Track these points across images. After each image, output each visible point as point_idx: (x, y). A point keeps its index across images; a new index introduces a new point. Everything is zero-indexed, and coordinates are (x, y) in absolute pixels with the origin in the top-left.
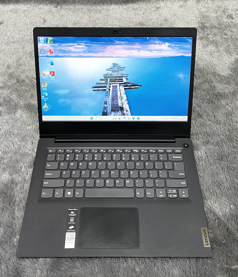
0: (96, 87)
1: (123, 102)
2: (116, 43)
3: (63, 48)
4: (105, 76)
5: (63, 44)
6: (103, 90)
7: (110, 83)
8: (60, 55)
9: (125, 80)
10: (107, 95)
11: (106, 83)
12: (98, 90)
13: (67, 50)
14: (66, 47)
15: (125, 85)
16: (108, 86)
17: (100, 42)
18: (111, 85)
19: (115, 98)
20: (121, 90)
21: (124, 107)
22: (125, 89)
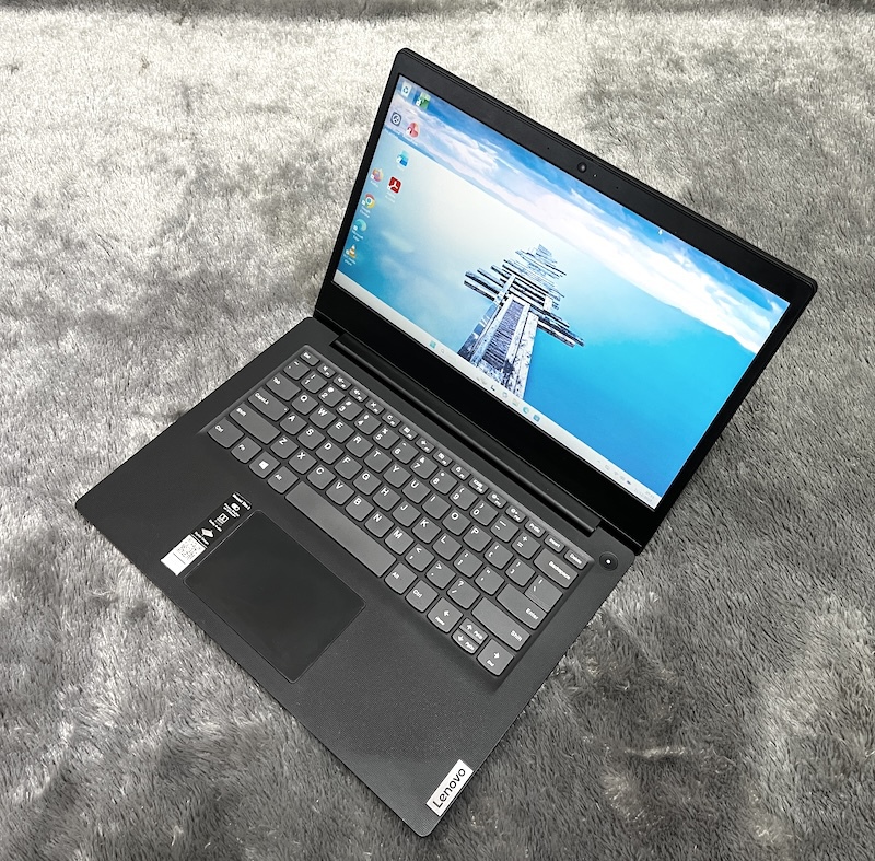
0: (473, 278)
1: (520, 357)
2: (571, 197)
3: (443, 137)
4: (507, 265)
5: (448, 127)
6: (486, 295)
7: (512, 290)
8: (431, 150)
9: (548, 306)
10: (492, 313)
11: (501, 283)
12: (476, 289)
13: (450, 146)
14: (451, 139)
15: (544, 317)
16: (502, 294)
17: (534, 173)
18: (511, 297)
19: (504, 333)
20: (528, 324)
21: (516, 367)
22: (539, 326)
